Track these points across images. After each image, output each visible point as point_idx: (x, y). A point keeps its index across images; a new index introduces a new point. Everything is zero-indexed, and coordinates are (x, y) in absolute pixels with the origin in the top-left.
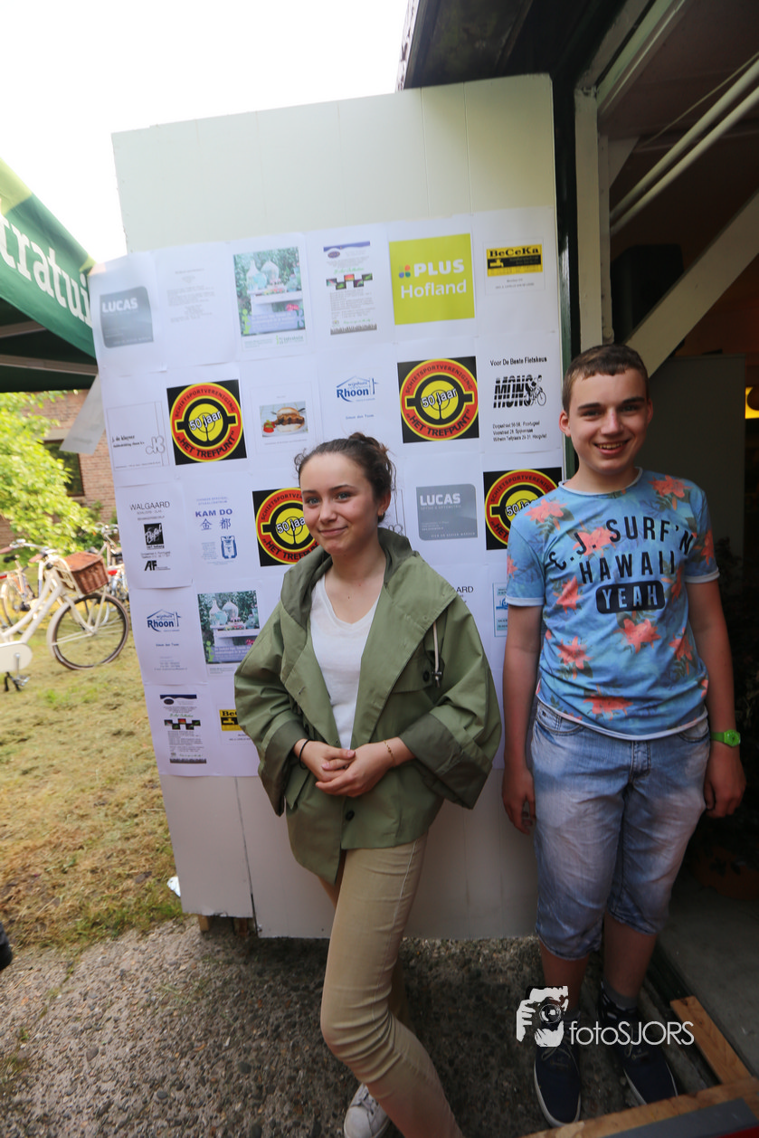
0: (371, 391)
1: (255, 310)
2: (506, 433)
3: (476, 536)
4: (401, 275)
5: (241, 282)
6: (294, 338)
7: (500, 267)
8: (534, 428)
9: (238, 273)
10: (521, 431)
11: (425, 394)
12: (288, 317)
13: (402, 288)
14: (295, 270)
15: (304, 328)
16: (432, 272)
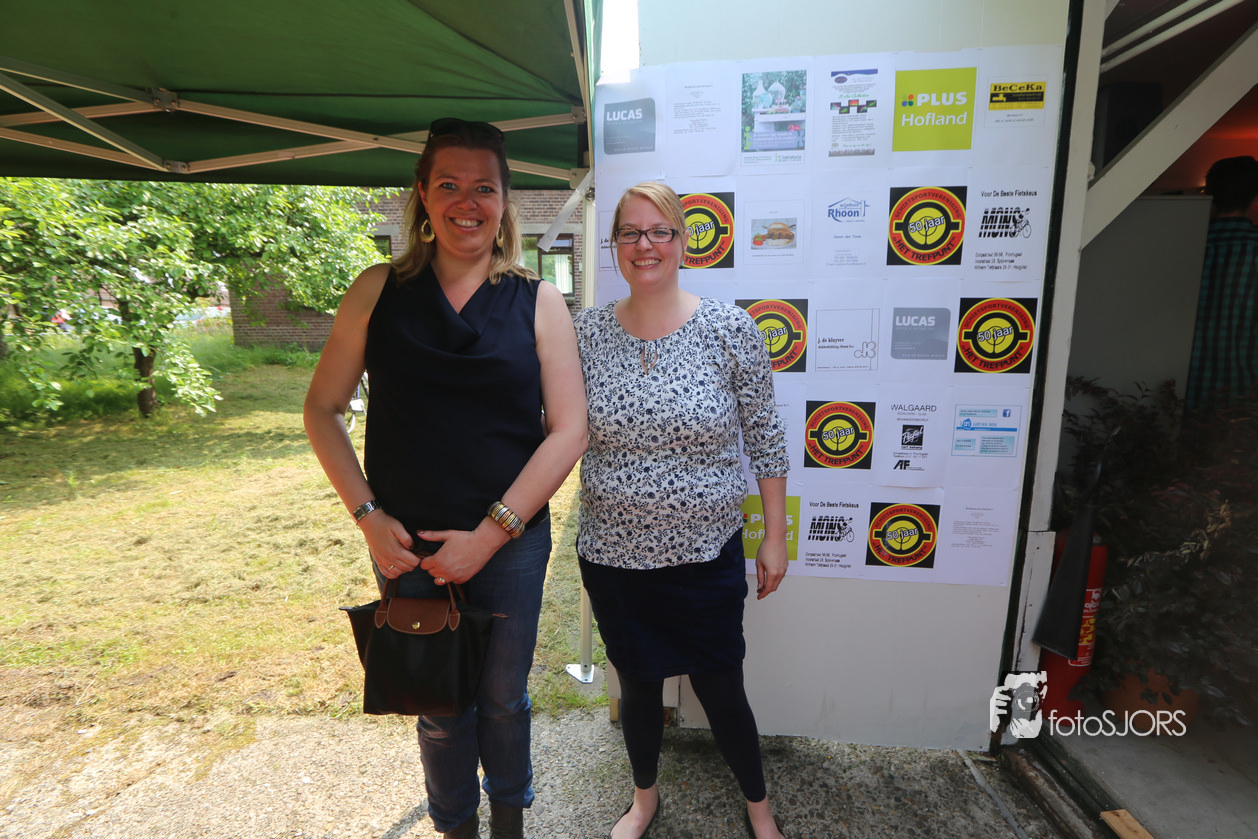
0: (861, 213)
1: (758, 128)
2: (988, 262)
3: (945, 358)
4: (904, 104)
5: (747, 100)
6: (792, 157)
7: (1002, 101)
8: (1017, 259)
9: (744, 92)
10: (1002, 261)
11: (913, 219)
12: (789, 137)
13: (904, 116)
14: (801, 92)
15: (803, 148)
16: (934, 102)
